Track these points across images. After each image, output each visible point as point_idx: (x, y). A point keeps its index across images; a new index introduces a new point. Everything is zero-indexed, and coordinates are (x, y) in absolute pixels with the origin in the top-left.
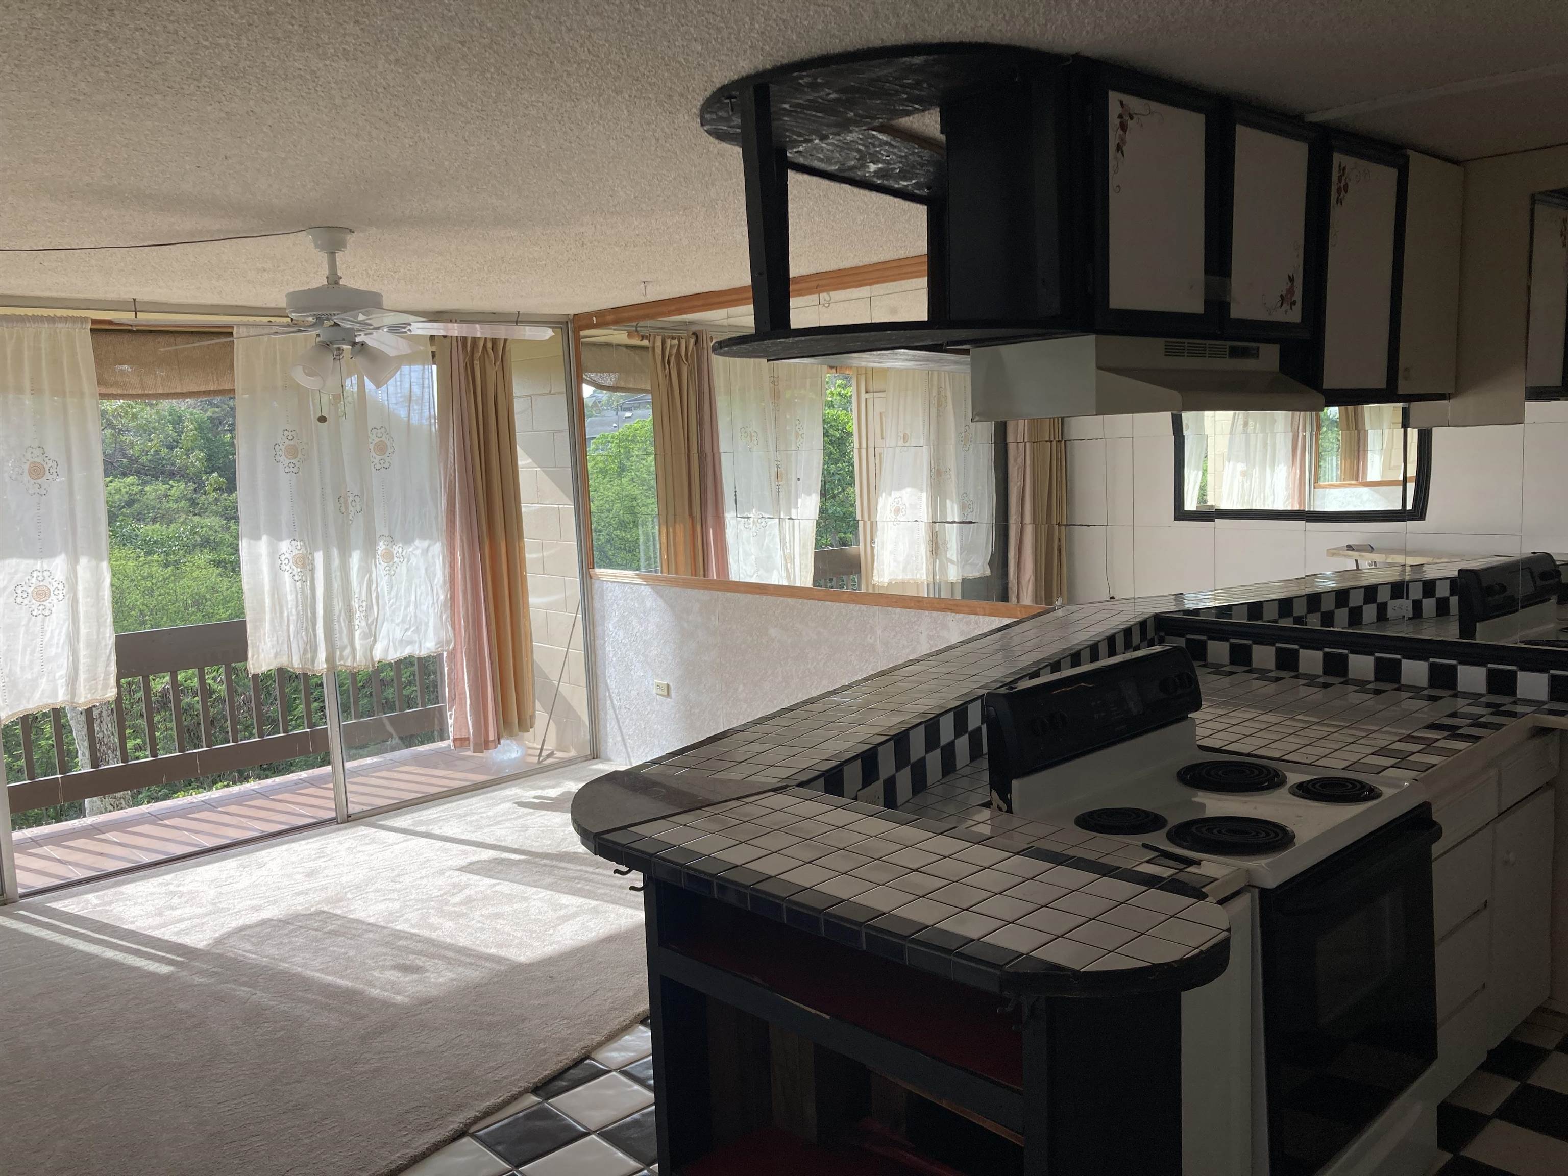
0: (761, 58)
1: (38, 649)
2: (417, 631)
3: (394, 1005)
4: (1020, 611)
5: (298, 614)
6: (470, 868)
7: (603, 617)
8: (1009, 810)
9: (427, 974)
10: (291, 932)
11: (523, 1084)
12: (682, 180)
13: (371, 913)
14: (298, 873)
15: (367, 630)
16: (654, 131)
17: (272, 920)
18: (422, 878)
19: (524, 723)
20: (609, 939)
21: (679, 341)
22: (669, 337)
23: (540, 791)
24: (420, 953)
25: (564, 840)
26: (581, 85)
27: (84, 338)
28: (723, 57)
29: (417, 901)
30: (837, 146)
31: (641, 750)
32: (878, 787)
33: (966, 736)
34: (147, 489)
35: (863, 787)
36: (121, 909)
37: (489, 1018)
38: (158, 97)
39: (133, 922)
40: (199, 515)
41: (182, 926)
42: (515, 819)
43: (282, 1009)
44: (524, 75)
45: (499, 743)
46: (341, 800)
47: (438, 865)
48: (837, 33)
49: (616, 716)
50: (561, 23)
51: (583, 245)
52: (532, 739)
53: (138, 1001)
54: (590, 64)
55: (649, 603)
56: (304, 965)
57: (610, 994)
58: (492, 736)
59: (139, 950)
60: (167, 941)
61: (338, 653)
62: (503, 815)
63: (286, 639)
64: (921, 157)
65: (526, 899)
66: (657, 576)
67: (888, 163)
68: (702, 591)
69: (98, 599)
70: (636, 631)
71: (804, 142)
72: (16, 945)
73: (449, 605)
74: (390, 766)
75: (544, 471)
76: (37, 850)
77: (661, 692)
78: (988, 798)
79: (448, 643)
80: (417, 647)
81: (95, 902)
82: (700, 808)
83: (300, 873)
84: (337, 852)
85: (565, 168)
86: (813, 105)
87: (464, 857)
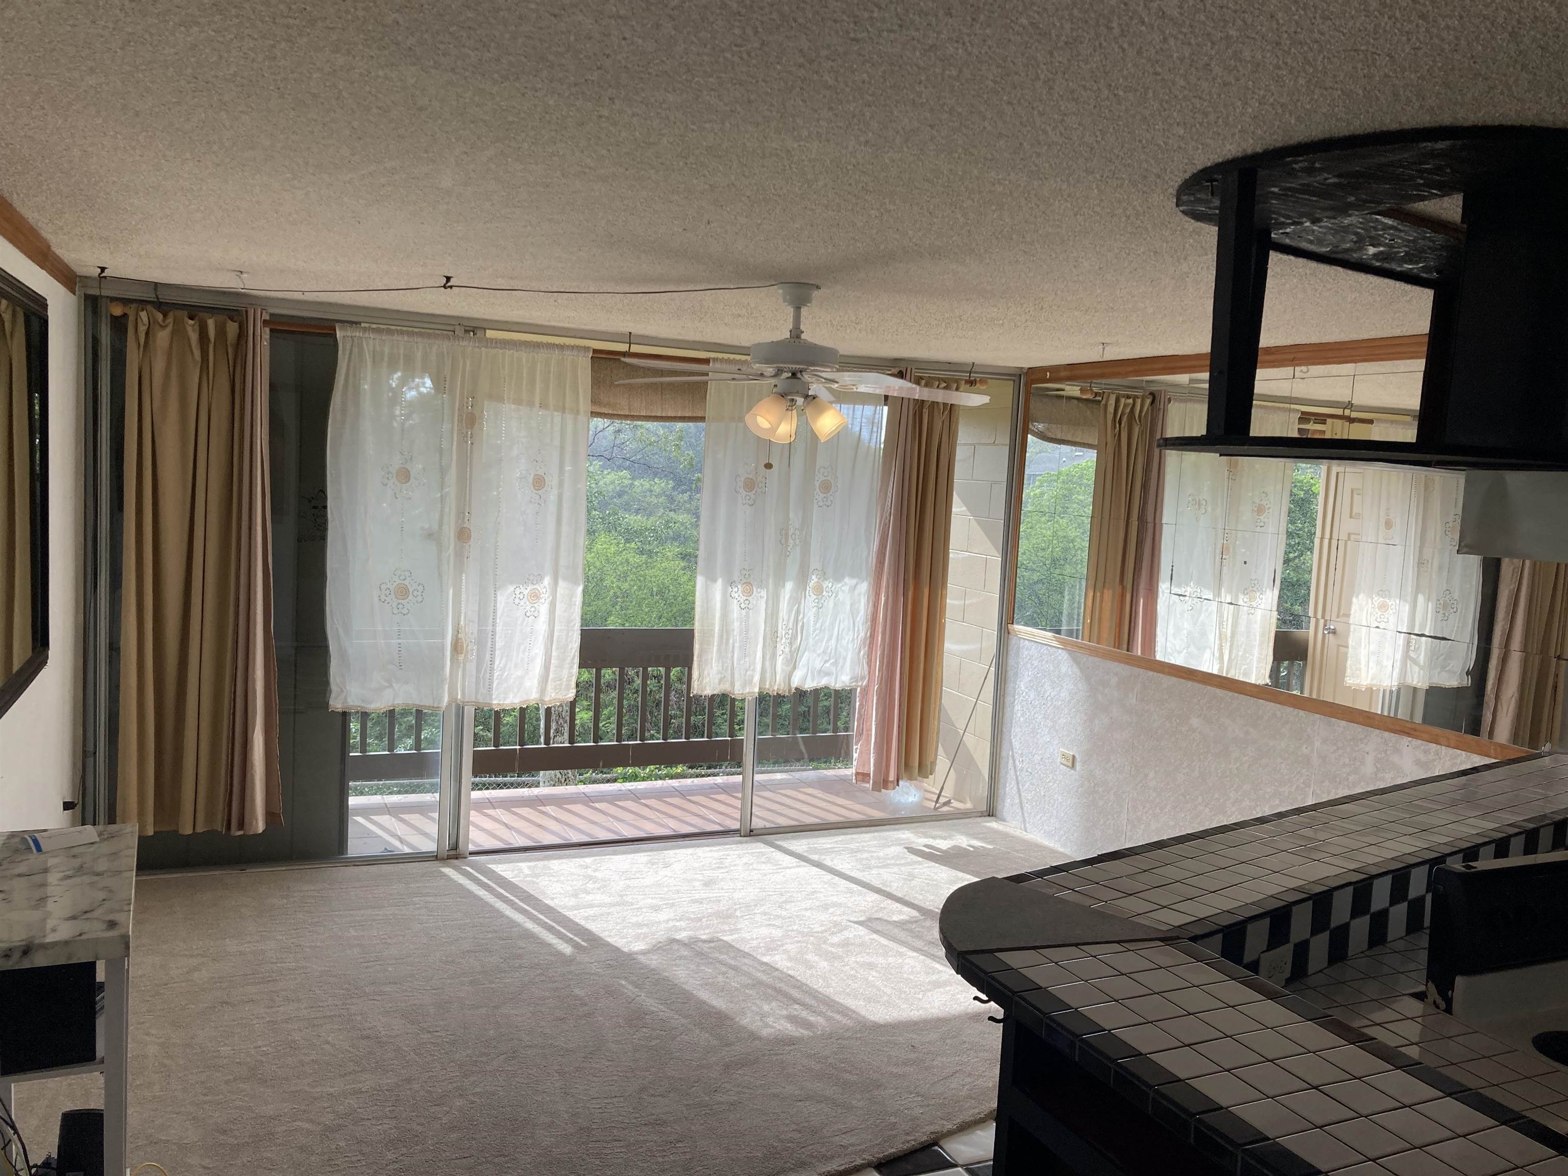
0: (1251, 141)
2: (836, 664)
4: (1495, 750)
7: (1016, 674)
8: (1449, 1010)
11: (868, 1157)
12: (1152, 254)
14: (697, 880)
15: (789, 656)
16: (1125, 209)
18: (806, 909)
19: (925, 769)
21: (1134, 401)
22: (1124, 396)
23: (931, 840)
26: (1051, 165)
27: (584, 363)
28: (1208, 141)
29: (799, 932)
30: (1331, 228)
31: (1038, 817)
32: (1286, 952)
33: (1405, 905)
34: (636, 483)
35: (1267, 950)
36: (546, 883)
37: (847, 1076)
38: (653, 171)
39: (553, 899)
40: (675, 511)
41: (591, 912)
42: (904, 865)
43: (661, 1017)
44: (992, 155)
45: (898, 784)
46: (747, 812)
47: (824, 898)
48: (1344, 116)
49: (1017, 778)
50: (1033, 108)
51: (1042, 309)
52: (931, 784)
53: (543, 978)
54: (1061, 146)
55: (1064, 669)
56: (685, 977)
57: (969, 1080)
58: (892, 777)
59: (553, 927)
62: (893, 858)
64: (1434, 242)
66: (1076, 642)
67: (1391, 247)
68: (1122, 665)
69: (572, 602)
70: (1047, 695)
71: (1292, 224)
72: (459, 899)
73: (868, 643)
74: (796, 785)
75: (978, 522)
76: (490, 812)
77: (1065, 763)
78: (1422, 988)
79: (863, 678)
80: (833, 680)
81: (527, 872)
82: (1076, 945)
83: (699, 880)
84: (735, 865)
85: (1028, 239)
86: (1306, 189)
87: (849, 895)
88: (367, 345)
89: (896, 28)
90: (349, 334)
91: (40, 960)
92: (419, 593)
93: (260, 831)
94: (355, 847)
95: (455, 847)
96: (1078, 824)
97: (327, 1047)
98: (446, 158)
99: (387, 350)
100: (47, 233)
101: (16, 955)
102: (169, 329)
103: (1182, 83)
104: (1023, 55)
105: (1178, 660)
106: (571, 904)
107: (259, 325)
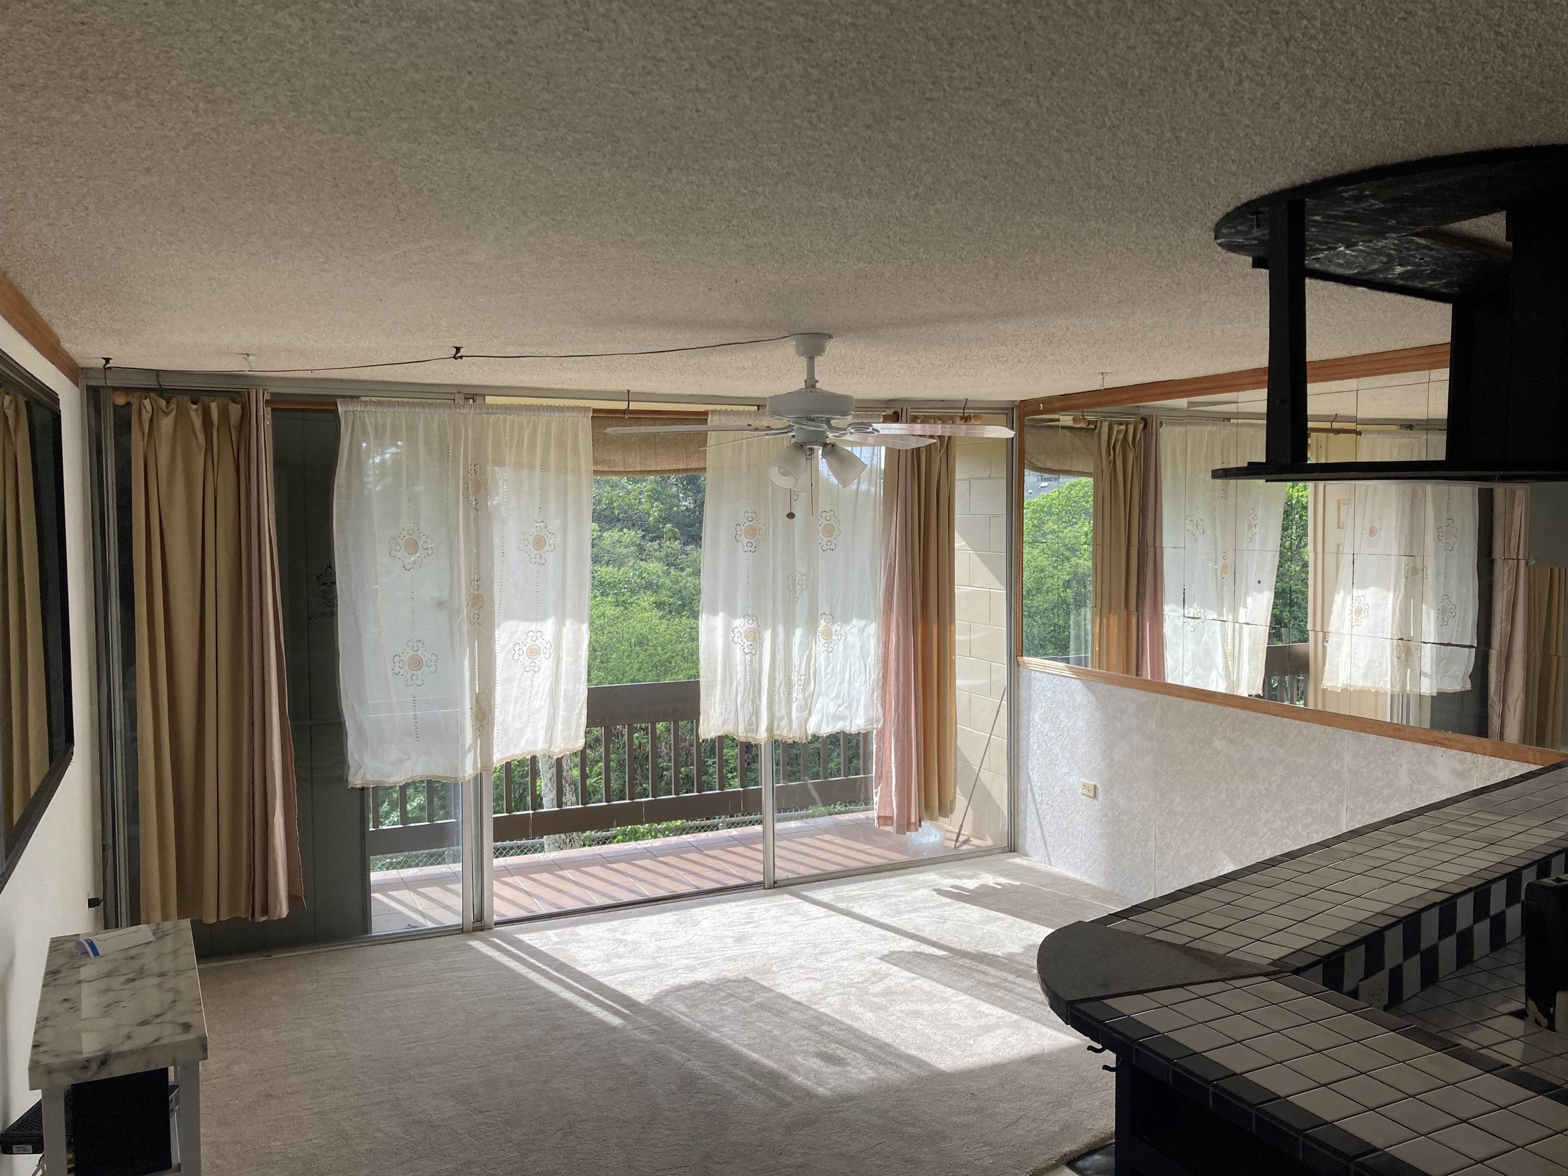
0: (1302, 173)
1: (527, 702)
2: (849, 707)
3: (817, 1097)
4: (1534, 755)
5: (746, 684)
6: (891, 958)
7: (1029, 707)
8: (1551, 1027)
9: (849, 1068)
10: (723, 998)
12: (1174, 285)
13: (795, 991)
14: (728, 937)
15: (803, 703)
16: (1159, 245)
17: (704, 983)
18: (843, 960)
19: (945, 809)
20: (1032, 1060)
21: (1127, 427)
22: (1116, 423)
23: (958, 880)
24: (841, 1043)
25: (982, 938)
26: (1096, 207)
27: (585, 422)
28: (1259, 175)
29: (838, 984)
30: (1363, 251)
31: (1062, 850)
32: (1383, 977)
33: (1487, 922)
35: (1366, 978)
36: (576, 950)
37: (910, 1129)
38: (692, 236)
39: (585, 965)
41: (627, 976)
42: (933, 907)
43: (713, 1081)
44: (1039, 201)
45: (920, 826)
46: (769, 864)
47: (858, 947)
48: (1401, 144)
49: (1037, 811)
50: (1091, 154)
51: (1050, 344)
52: (951, 824)
53: (588, 1048)
54: (1111, 188)
55: (1078, 699)
56: (732, 1038)
57: (1035, 1125)
58: (914, 818)
59: (591, 995)
60: (614, 990)
61: (776, 723)
62: (921, 901)
63: (734, 708)
64: (1463, 258)
65: (945, 1000)
66: (1088, 671)
67: (1420, 265)
68: (1133, 690)
69: (577, 658)
70: (1063, 725)
71: (1326, 250)
72: (491, 972)
73: (881, 684)
74: (813, 833)
75: (978, 555)
76: (508, 880)
77: (1087, 793)
78: (1522, 1006)
79: (878, 721)
80: (848, 723)
81: (555, 939)
82: (1182, 986)
83: (730, 937)
84: (764, 919)
85: (1054, 279)
86: (1349, 217)
87: (883, 942)
88: (369, 418)
89: (973, 86)
90: (351, 408)
91: (118, 1070)
92: (433, 663)
93: (285, 915)
94: (380, 925)
95: (480, 918)
96: (1104, 855)
97: (380, 1135)
98: (486, 234)
99: (389, 422)
100: (59, 330)
101: (94, 1066)
102: (173, 414)
103: (1247, 122)
104: (1094, 104)
105: (1188, 682)
106: (605, 969)
107: (261, 405)
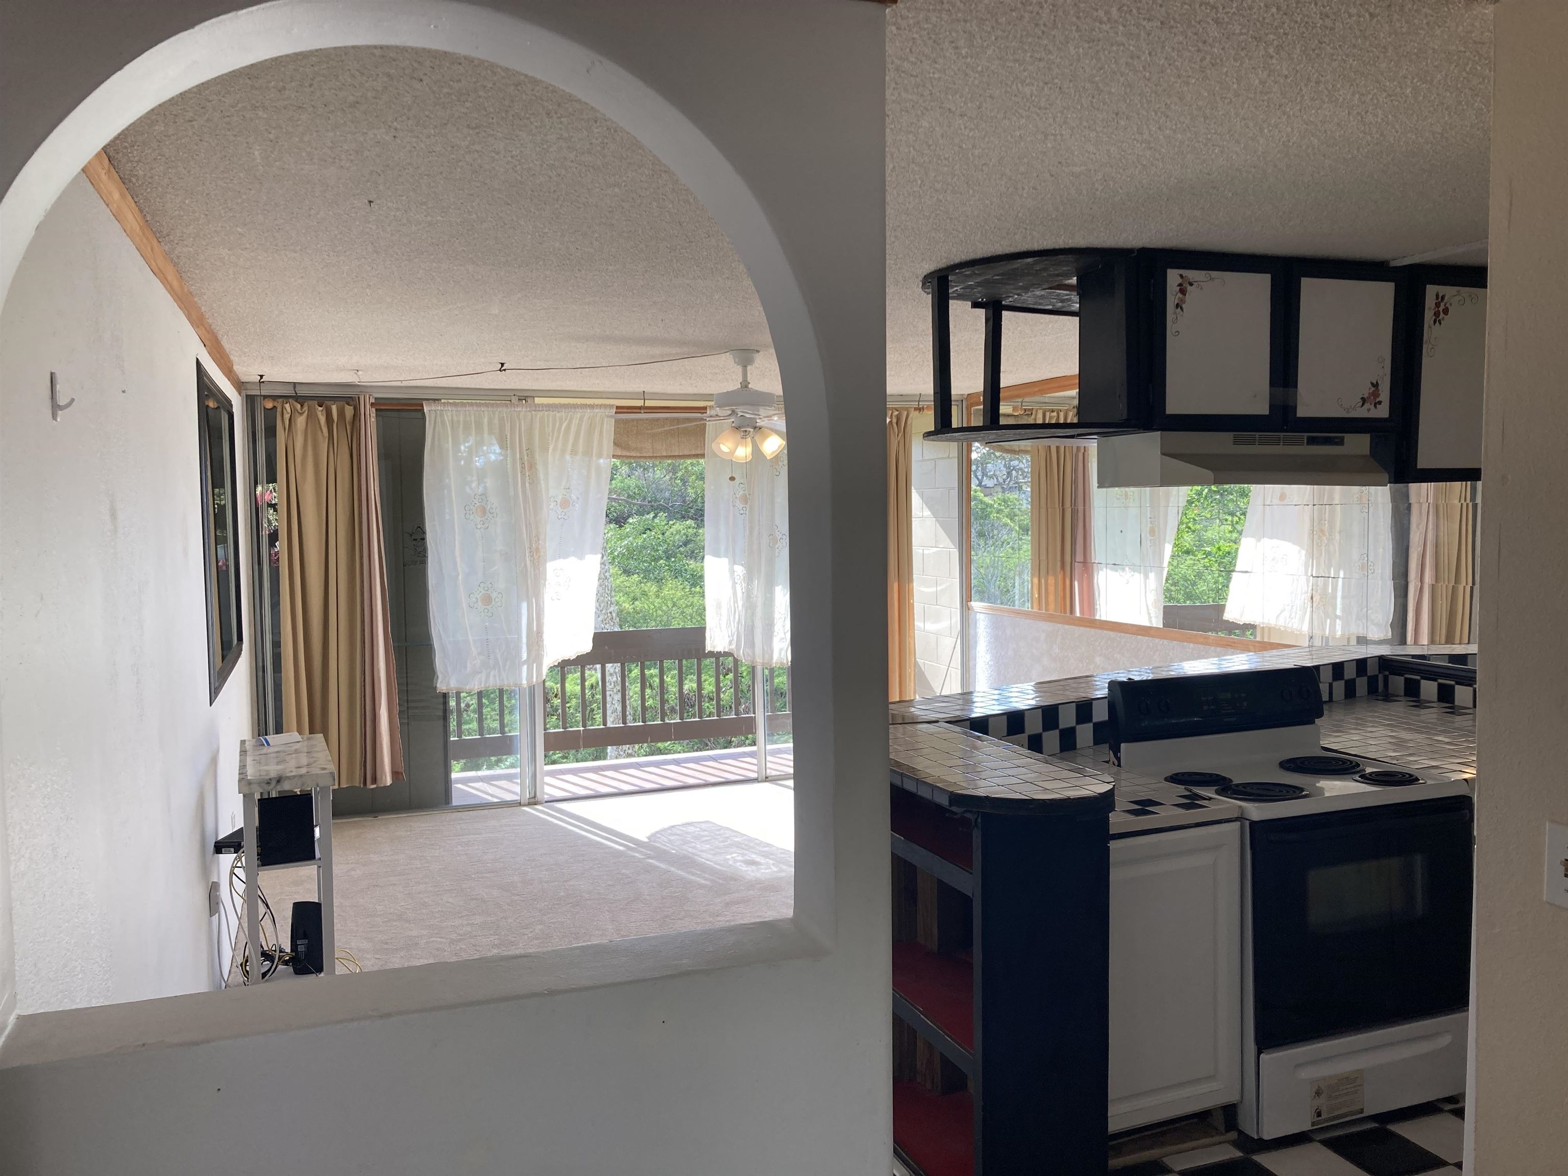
7: (976, 642)
22: (1049, 410)
27: (610, 417)
35: (1008, 735)
46: (762, 764)
68: (1047, 623)
75: (938, 521)
76: (560, 777)
81: (591, 809)
88: (447, 415)
90: (433, 408)
92: (500, 600)
93: (389, 784)
94: (457, 800)
95: (534, 796)
99: (462, 418)
100: (234, 358)
101: (274, 783)
102: (305, 415)
107: (368, 406)
